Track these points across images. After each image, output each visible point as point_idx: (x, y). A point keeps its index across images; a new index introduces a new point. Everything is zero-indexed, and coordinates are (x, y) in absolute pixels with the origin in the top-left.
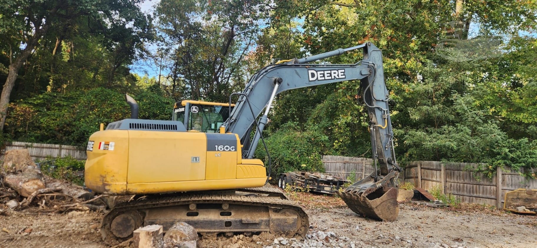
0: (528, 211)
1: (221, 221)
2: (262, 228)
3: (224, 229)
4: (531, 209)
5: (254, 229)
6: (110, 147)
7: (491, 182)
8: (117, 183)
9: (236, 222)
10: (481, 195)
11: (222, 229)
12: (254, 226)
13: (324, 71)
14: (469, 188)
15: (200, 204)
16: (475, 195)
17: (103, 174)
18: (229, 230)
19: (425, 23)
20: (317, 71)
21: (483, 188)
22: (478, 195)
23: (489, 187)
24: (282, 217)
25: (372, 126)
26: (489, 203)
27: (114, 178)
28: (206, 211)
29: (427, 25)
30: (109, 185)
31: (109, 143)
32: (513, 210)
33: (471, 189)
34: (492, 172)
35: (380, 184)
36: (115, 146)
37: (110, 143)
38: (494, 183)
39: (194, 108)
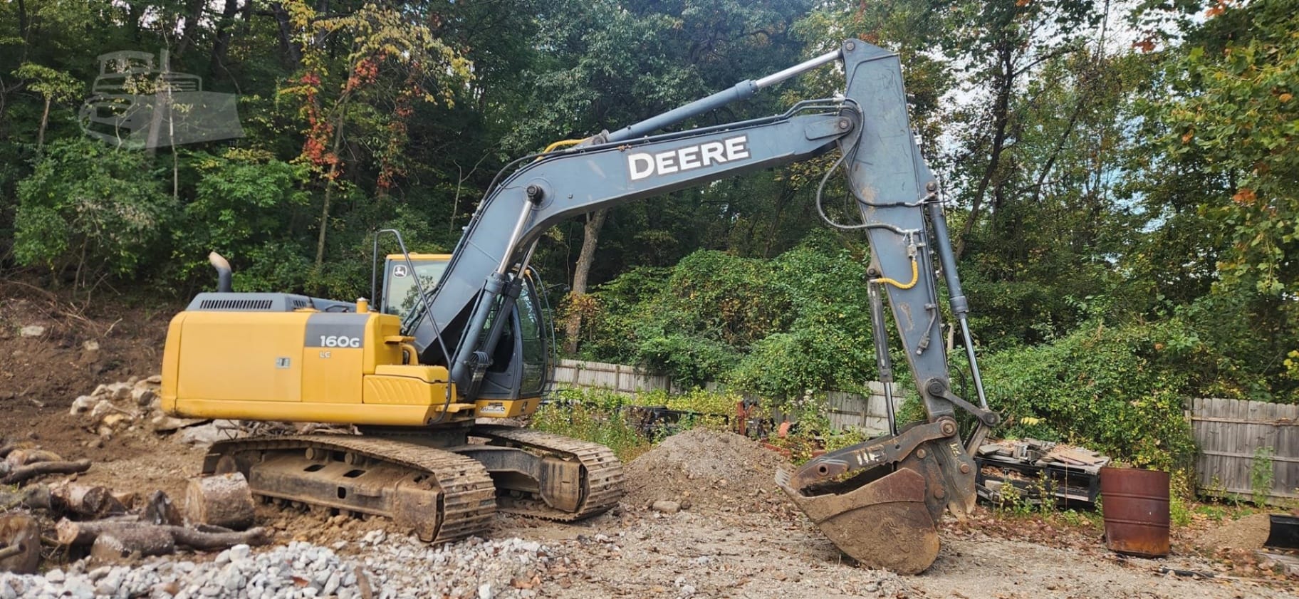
1: (333, 485)
3: (336, 501)
9: (352, 489)
11: (333, 501)
12: (375, 504)
13: (676, 150)
18: (343, 506)
20: (654, 155)
24: (414, 491)
35: (872, 457)
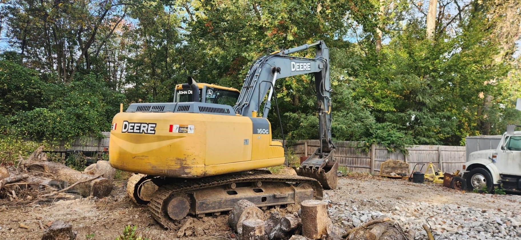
0: (397, 176)
1: (258, 197)
2: (289, 201)
3: (261, 204)
4: (398, 174)
5: (283, 202)
6: (189, 130)
7: (367, 155)
8: (198, 166)
9: (270, 197)
10: (359, 166)
11: (259, 204)
12: (283, 200)
13: (299, 63)
14: (350, 161)
15: (240, 183)
16: (354, 166)
17: (182, 157)
18: (264, 205)
19: (320, 25)
20: (296, 63)
21: (361, 160)
22: (356, 166)
23: (365, 159)
24: (303, 190)
25: (321, 112)
26: (365, 172)
27: (194, 161)
28: (241, 189)
29: (321, 26)
30: (190, 168)
31: (187, 126)
32: (388, 175)
33: (352, 162)
34: (368, 147)
35: (327, 160)
36: (195, 129)
37: (189, 126)
38: (369, 156)
39: (210, 91)
